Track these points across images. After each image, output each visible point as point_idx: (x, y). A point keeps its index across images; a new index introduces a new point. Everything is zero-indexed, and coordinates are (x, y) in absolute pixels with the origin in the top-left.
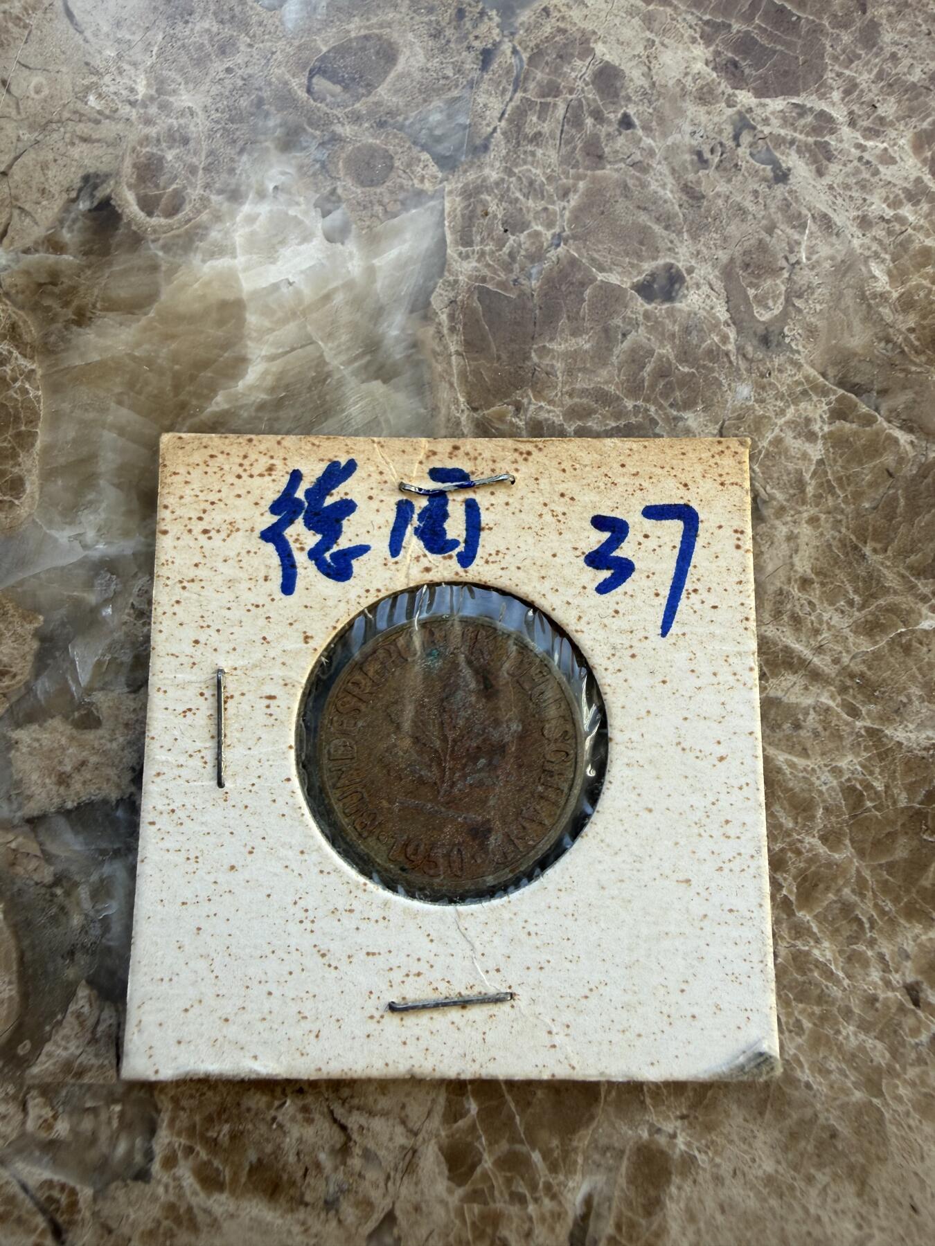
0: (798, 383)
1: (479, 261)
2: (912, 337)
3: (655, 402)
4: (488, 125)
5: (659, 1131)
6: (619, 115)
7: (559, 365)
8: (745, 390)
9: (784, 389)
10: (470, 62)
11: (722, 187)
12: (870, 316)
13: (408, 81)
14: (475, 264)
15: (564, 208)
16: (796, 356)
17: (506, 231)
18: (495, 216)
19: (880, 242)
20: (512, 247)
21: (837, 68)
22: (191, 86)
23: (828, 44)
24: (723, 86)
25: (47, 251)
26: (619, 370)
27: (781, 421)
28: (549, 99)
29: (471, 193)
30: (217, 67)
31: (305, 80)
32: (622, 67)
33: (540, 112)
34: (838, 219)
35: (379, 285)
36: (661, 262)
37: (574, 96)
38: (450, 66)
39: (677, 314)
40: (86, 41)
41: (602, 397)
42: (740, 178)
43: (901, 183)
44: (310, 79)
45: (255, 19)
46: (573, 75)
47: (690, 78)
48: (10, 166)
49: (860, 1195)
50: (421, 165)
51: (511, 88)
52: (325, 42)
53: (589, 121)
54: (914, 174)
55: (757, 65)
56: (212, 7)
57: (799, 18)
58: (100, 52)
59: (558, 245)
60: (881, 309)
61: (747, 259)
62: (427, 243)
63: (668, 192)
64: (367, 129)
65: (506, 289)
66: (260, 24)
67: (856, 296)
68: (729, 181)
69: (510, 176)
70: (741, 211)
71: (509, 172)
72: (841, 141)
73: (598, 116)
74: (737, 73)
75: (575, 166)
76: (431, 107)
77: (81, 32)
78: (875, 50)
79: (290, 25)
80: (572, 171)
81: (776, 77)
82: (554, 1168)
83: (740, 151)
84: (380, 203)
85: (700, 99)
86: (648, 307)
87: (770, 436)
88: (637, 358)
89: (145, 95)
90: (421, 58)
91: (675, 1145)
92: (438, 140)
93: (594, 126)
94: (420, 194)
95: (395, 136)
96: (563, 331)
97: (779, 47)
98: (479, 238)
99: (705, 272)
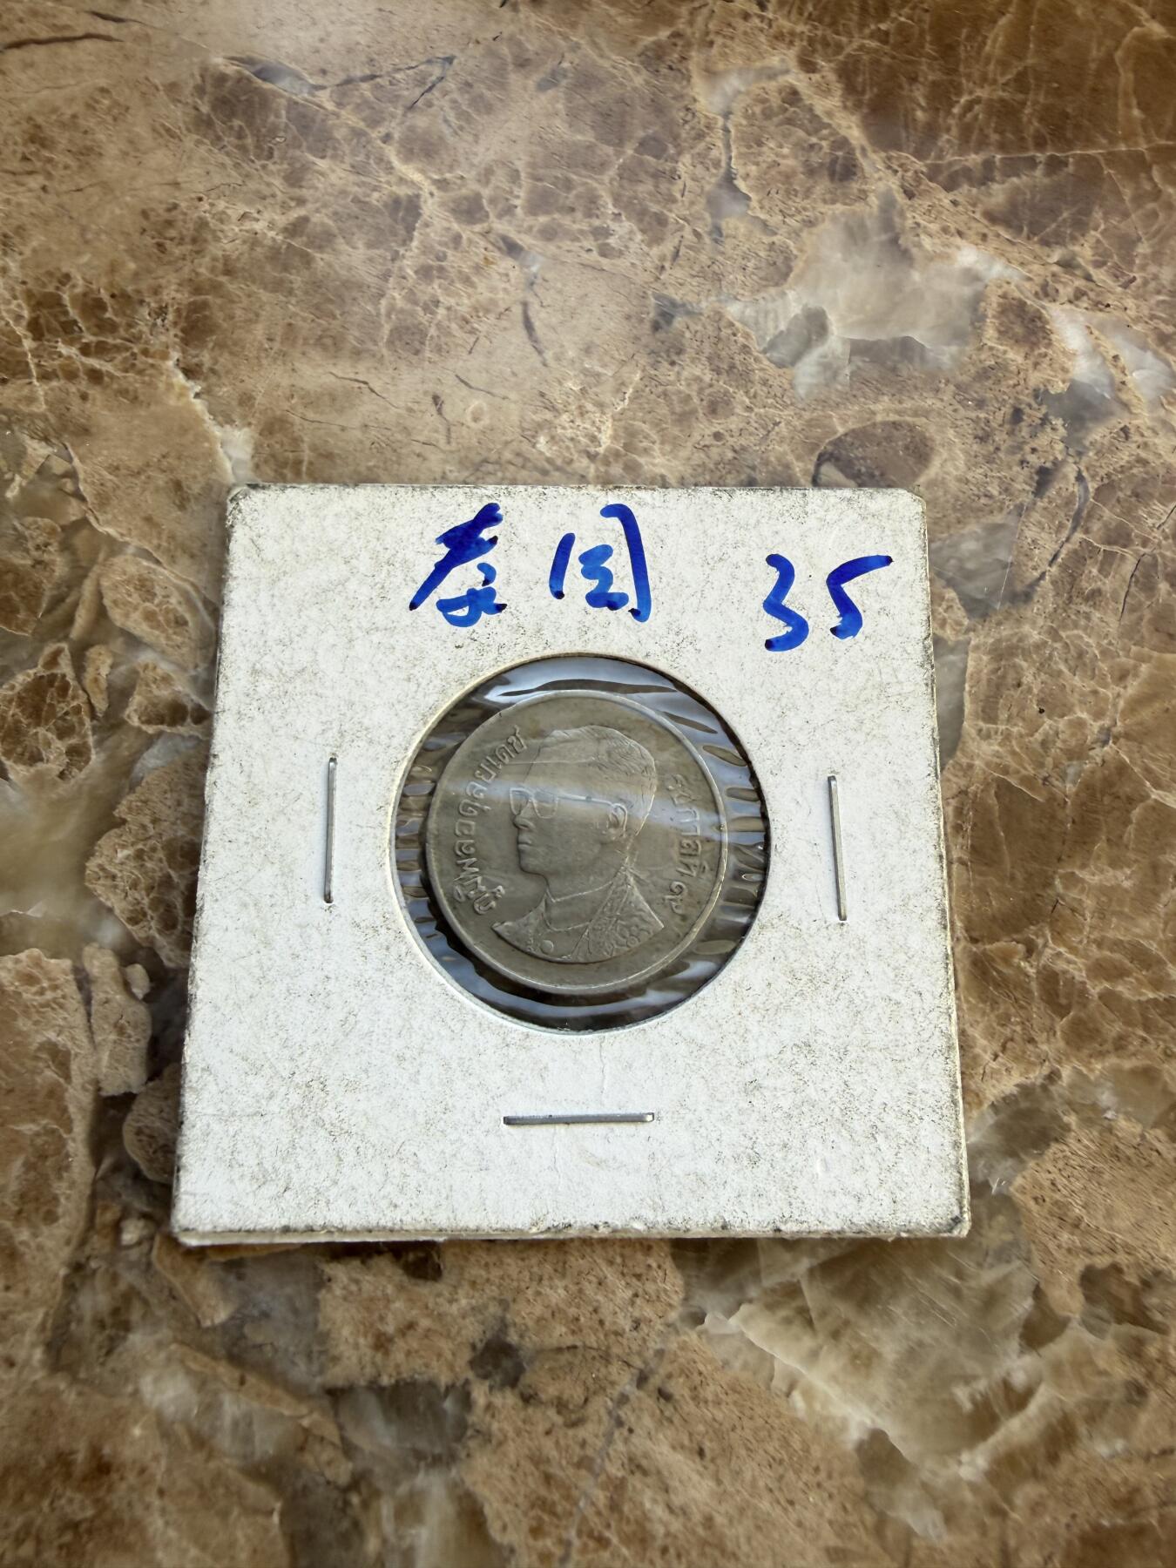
4: (1035, 568)
7: (1089, 903)
10: (1022, 483)
13: (940, 493)
14: (997, 748)
15: (1119, 695)
17: (1041, 711)
18: (1030, 690)
20: (1047, 734)
22: (668, 448)
26: (1166, 924)
28: (1115, 549)
29: (1003, 654)
30: (704, 429)
31: (811, 467)
33: (1102, 564)
37: (1147, 550)
38: (996, 482)
40: (545, 365)
44: (818, 465)
45: (757, 375)
46: (1150, 522)
50: (944, 605)
51: (1069, 524)
52: (844, 421)
56: (707, 350)
58: (560, 383)
59: (1105, 743)
65: (1032, 789)
66: (765, 382)
69: (1055, 641)
71: (1054, 634)
77: (540, 352)
79: (802, 391)
80: (1134, 649)
89: (608, 449)
90: (961, 463)
92: (970, 576)
93: (1169, 594)
96: (1099, 857)
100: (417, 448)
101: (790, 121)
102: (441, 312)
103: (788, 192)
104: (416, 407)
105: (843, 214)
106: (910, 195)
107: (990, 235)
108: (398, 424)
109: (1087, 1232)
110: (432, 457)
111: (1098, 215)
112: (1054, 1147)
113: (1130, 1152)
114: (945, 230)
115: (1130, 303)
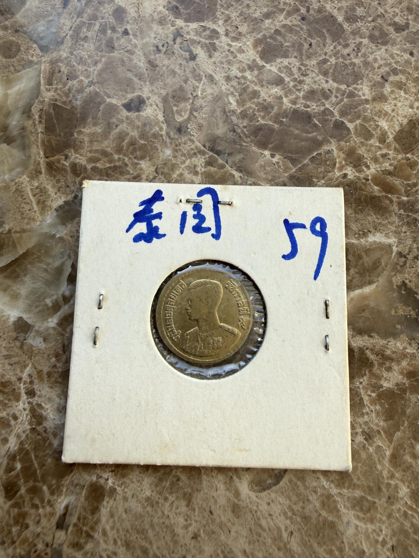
0: (192, 149)
1: (55, 92)
2: (245, 130)
3: (128, 156)
5: (101, 477)
6: (123, 29)
8: (168, 152)
9: (185, 152)
11: (166, 62)
12: (227, 120)
16: (193, 137)
19: (234, 88)
21: (222, 10)
27: (183, 166)
32: (126, 8)
34: (217, 77)
35: (9, 102)
36: (135, 94)
39: (141, 118)
41: (105, 153)
42: (174, 58)
43: (246, 62)
47: (156, 13)
49: (188, 506)
53: (109, 32)
54: (253, 58)
55: (186, 9)
60: (232, 117)
61: (174, 94)
62: (32, 84)
63: (141, 63)
64: (10, 33)
67: (221, 111)
68: (169, 59)
70: (174, 73)
72: (221, 42)
73: (114, 30)
75: (101, 51)
76: (39, 24)
78: (240, 2)
82: (52, 493)
83: (175, 46)
84: (13, 66)
85: (160, 23)
86: (128, 114)
87: (178, 172)
88: (121, 137)
91: (108, 483)
94: (31, 62)
95: (22, 37)
98: (55, 82)
99: (155, 99)
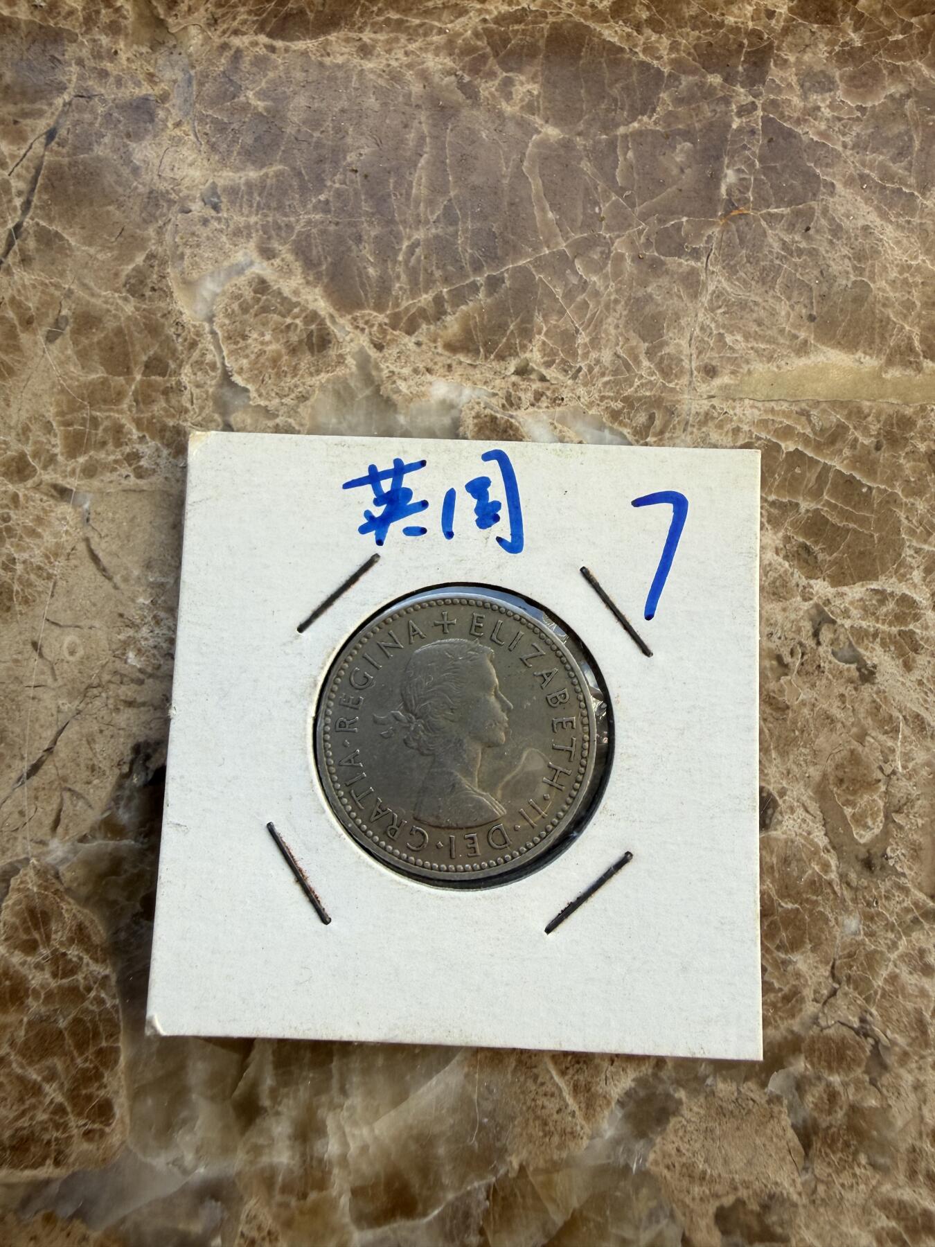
23: (902, 515)
24: (796, 576)
25: (105, 837)
40: (116, 587)
48: (55, 742)
57: (870, 488)
58: (133, 601)
74: (811, 561)
77: (110, 579)
81: (852, 560)
97: (852, 525)
100: (31, 692)
101: (265, 309)
102: (19, 567)
103: (278, 375)
104: (20, 657)
105: (328, 381)
106: (379, 347)
107: (454, 364)
108: (9, 677)
109: (712, 1180)
110: (45, 696)
111: (538, 319)
112: (673, 1121)
113: (731, 1107)
114: (416, 371)
115: (581, 391)
